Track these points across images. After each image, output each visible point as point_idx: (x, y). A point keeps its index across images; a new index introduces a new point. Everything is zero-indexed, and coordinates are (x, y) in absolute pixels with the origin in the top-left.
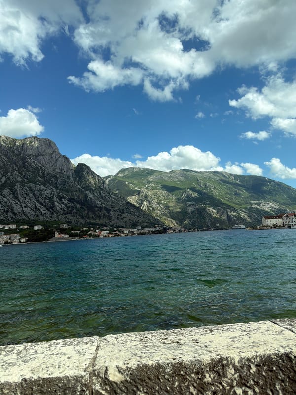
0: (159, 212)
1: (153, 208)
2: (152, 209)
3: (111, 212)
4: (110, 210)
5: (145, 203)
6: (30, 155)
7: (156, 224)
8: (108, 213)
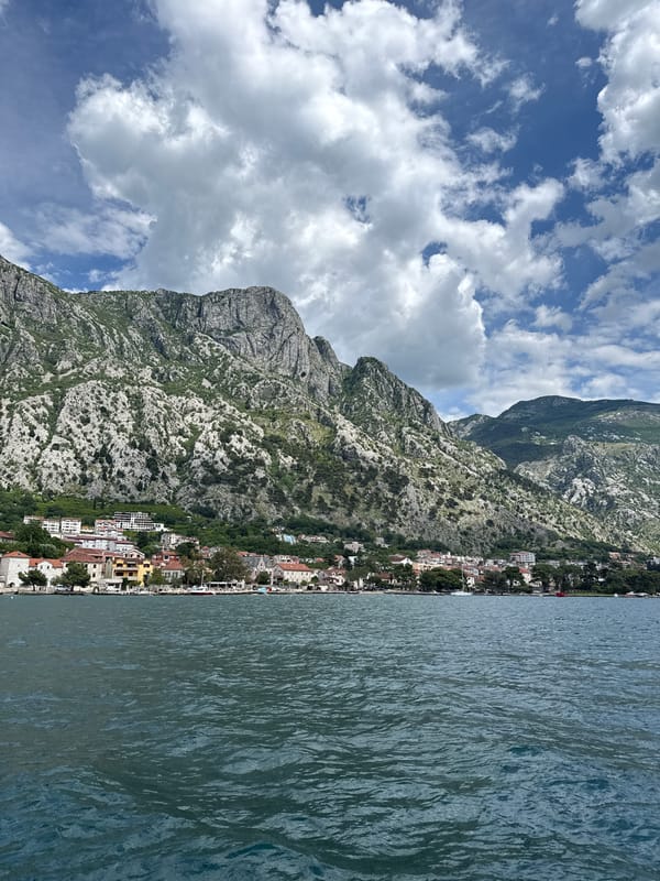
0: (631, 512)
1: (611, 500)
2: (605, 503)
3: (410, 489)
4: (405, 480)
5: (577, 482)
6: (212, 330)
7: (613, 549)
8: (395, 490)
